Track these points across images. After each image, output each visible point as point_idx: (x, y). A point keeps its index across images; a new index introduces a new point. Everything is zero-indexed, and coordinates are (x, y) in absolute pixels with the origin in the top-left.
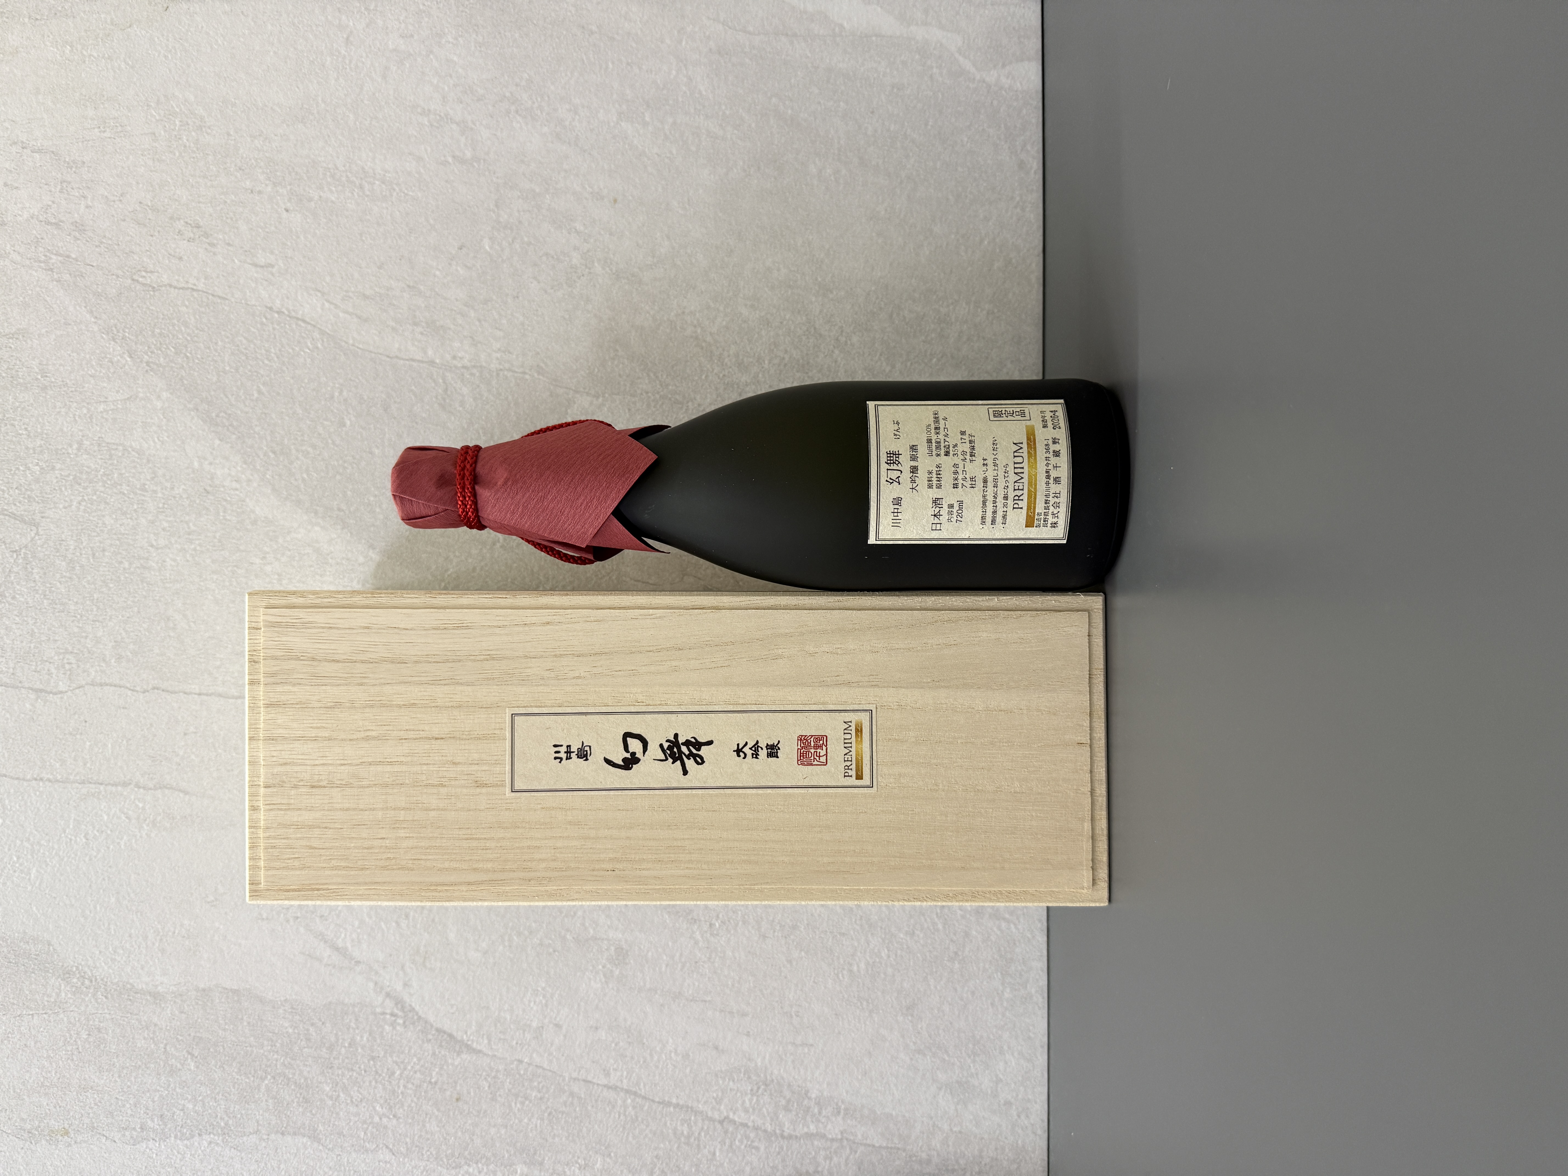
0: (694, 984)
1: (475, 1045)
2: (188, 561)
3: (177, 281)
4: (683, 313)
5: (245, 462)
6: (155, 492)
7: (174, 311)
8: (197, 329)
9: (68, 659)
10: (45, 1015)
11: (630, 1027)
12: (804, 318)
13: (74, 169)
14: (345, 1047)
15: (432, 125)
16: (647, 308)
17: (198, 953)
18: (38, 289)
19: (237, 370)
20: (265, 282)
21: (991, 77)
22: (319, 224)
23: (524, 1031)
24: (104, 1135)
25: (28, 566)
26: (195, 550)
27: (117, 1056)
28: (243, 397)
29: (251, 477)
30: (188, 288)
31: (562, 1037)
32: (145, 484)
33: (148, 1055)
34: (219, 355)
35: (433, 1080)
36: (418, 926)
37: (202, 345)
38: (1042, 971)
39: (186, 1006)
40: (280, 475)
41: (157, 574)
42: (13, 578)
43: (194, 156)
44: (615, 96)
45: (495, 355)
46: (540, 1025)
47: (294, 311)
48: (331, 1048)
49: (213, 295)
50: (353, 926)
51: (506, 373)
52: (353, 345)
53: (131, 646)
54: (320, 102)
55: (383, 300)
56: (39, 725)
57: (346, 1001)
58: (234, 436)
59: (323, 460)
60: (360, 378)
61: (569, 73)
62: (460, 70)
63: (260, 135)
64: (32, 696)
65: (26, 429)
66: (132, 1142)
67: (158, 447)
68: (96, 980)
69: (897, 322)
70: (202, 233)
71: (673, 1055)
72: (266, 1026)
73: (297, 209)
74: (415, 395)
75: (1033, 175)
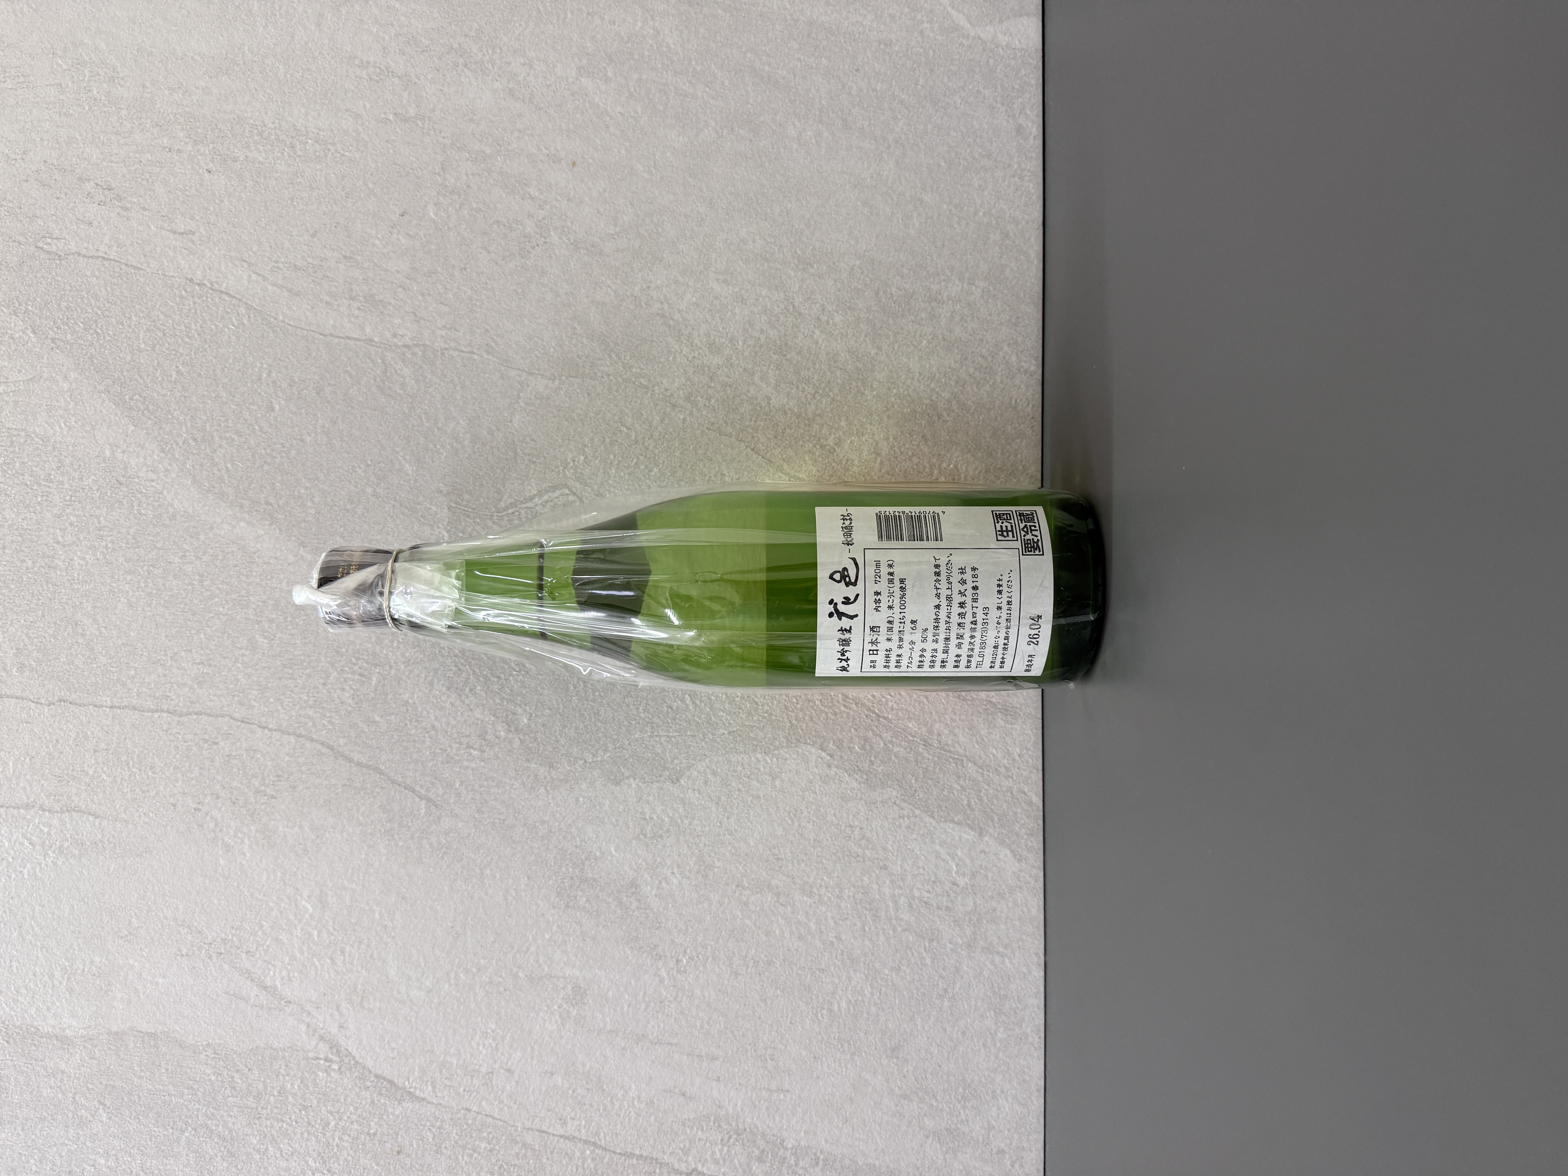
0: (659, 1026)
1: (417, 1093)
2: (98, 559)
4: (649, 287)
6: (62, 483)
7: (83, 282)
11: (589, 1072)
12: (782, 295)
14: (274, 1096)
16: (609, 282)
19: (153, 349)
20: (183, 250)
21: (987, 32)
22: (245, 187)
23: (472, 1077)
26: (106, 547)
31: (514, 1083)
33: (55, 1105)
35: (371, 1132)
36: (355, 963)
37: (113, 320)
38: (1039, 1009)
40: (202, 465)
43: (106, 109)
44: (574, 49)
45: (439, 332)
46: (490, 1070)
47: (217, 283)
48: (258, 1097)
49: (126, 265)
50: (283, 963)
51: (451, 352)
52: (283, 322)
53: (35, 654)
55: (316, 272)
57: (276, 1045)
58: (150, 422)
59: (249, 448)
60: (291, 357)
61: (522, 23)
62: (403, 18)
63: (179, 88)
67: (65, 433)
69: (884, 300)
71: (635, 1103)
72: (186, 1073)
73: (220, 169)
74: (351, 376)
75: (1032, 141)
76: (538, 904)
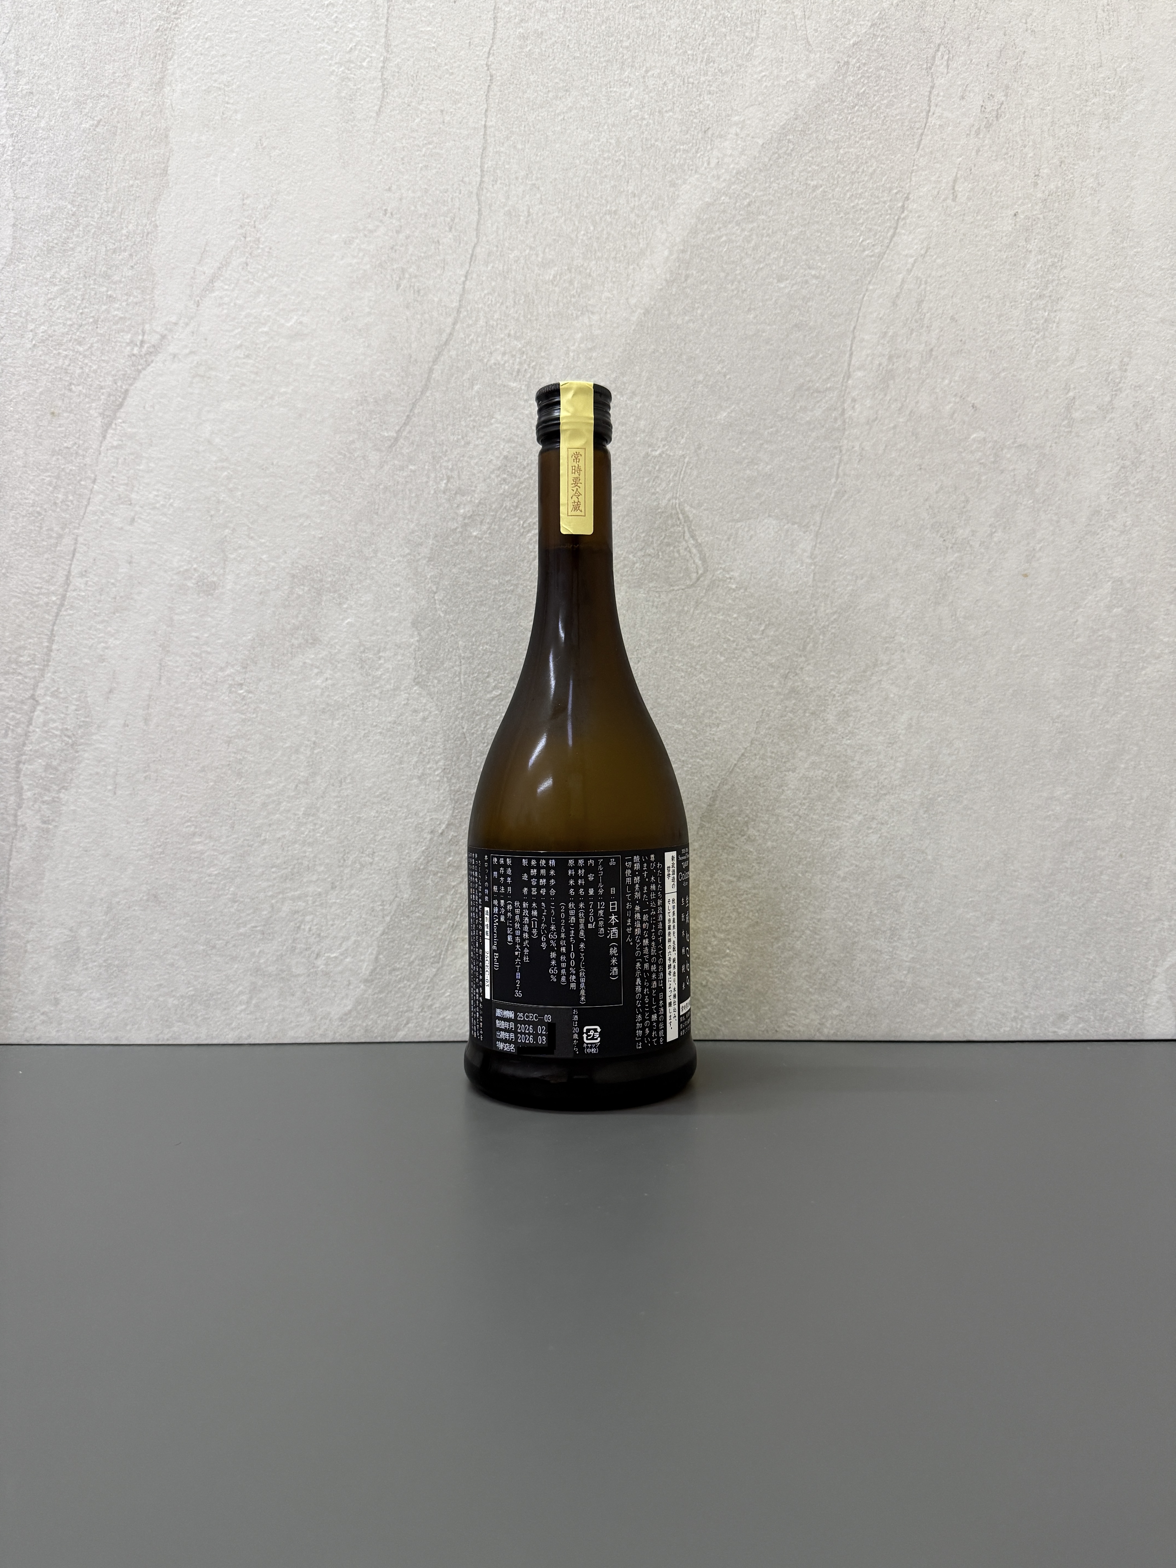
0: (177, 667)
1: (111, 431)
2: (630, 111)
3: (938, 95)
4: (903, 651)
5: (737, 173)
6: (706, 74)
7: (905, 91)
8: (885, 117)
11: (132, 599)
12: (897, 782)
14: (107, 291)
15: (1109, 374)
16: (909, 611)
17: (206, 129)
19: (839, 162)
20: (937, 190)
21: (1160, 985)
22: (1000, 251)
23: (127, 485)
24: (10, 30)
26: (643, 119)
27: (95, 44)
28: (810, 169)
29: (722, 179)
30: (929, 106)
31: (120, 526)
32: (714, 62)
33: (96, 77)
34: (856, 142)
35: (73, 387)
36: (237, 369)
37: (868, 122)
38: (197, 1038)
39: (149, 117)
40: (724, 211)
41: (616, 78)
43: (1077, 111)
44: (1141, 575)
45: (857, 444)
46: (133, 502)
47: (905, 223)
48: (106, 276)
49: (922, 134)
50: (237, 298)
51: (837, 457)
52: (867, 290)
53: (537, 50)
54: (1135, 250)
55: (916, 322)
57: (157, 292)
58: (767, 160)
59: (742, 258)
60: (831, 298)
61: (1166, 523)
62: (1169, 405)
63: (1099, 184)
67: (756, 76)
68: (177, 19)
69: (892, 883)
70: (990, 121)
71: (103, 645)
72: (129, 204)
73: (1018, 226)
74: (812, 358)
75: (1051, 1029)
76: (295, 548)
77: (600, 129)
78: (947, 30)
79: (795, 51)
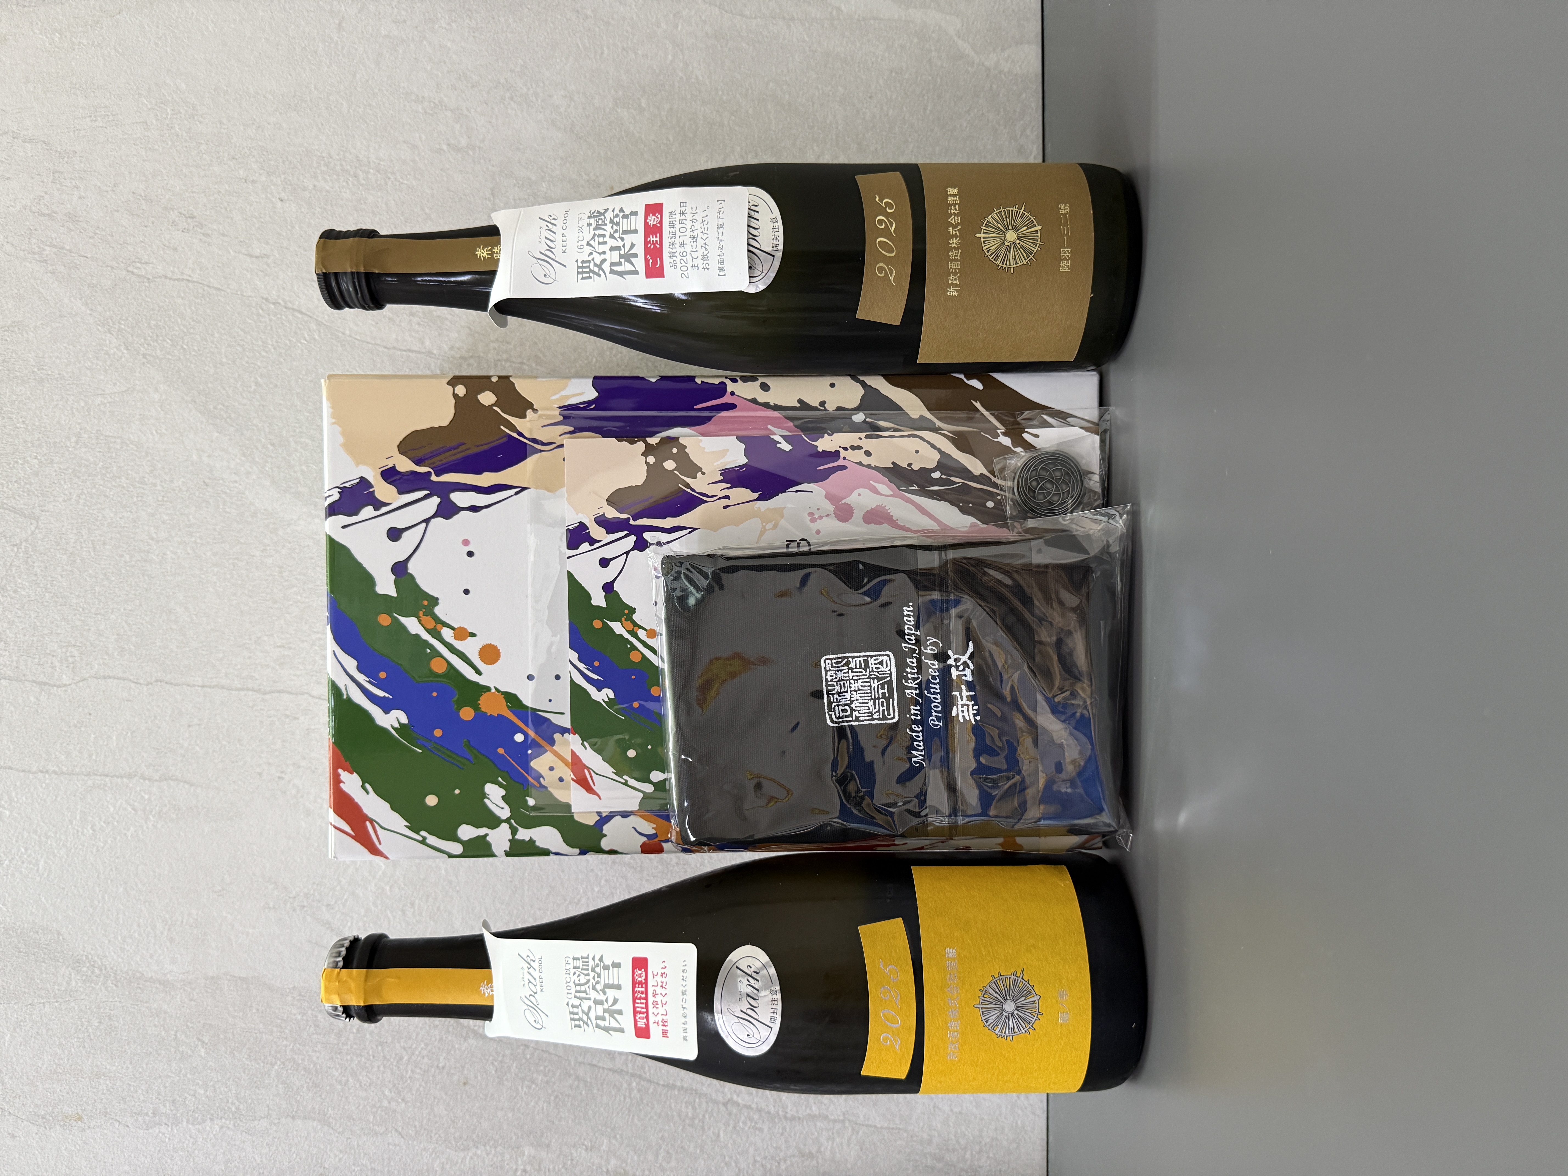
3: (172, 272)
5: (244, 455)
8: (193, 321)
9: (71, 652)
10: (56, 1004)
13: (66, 159)
15: (426, 113)
18: (32, 281)
24: (116, 1120)
25: (29, 560)
27: (128, 1044)
28: (241, 389)
29: (250, 470)
30: (183, 279)
32: (144, 477)
34: (216, 347)
39: (195, 994)
41: (158, 567)
42: (14, 572)
54: (313, 89)
56: (44, 718)
64: (37, 689)
65: (24, 422)
66: (145, 1127)
68: (106, 968)
70: (197, 224)
77: (205, 581)
78: (115, 264)
79: (133, 403)
